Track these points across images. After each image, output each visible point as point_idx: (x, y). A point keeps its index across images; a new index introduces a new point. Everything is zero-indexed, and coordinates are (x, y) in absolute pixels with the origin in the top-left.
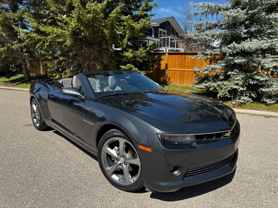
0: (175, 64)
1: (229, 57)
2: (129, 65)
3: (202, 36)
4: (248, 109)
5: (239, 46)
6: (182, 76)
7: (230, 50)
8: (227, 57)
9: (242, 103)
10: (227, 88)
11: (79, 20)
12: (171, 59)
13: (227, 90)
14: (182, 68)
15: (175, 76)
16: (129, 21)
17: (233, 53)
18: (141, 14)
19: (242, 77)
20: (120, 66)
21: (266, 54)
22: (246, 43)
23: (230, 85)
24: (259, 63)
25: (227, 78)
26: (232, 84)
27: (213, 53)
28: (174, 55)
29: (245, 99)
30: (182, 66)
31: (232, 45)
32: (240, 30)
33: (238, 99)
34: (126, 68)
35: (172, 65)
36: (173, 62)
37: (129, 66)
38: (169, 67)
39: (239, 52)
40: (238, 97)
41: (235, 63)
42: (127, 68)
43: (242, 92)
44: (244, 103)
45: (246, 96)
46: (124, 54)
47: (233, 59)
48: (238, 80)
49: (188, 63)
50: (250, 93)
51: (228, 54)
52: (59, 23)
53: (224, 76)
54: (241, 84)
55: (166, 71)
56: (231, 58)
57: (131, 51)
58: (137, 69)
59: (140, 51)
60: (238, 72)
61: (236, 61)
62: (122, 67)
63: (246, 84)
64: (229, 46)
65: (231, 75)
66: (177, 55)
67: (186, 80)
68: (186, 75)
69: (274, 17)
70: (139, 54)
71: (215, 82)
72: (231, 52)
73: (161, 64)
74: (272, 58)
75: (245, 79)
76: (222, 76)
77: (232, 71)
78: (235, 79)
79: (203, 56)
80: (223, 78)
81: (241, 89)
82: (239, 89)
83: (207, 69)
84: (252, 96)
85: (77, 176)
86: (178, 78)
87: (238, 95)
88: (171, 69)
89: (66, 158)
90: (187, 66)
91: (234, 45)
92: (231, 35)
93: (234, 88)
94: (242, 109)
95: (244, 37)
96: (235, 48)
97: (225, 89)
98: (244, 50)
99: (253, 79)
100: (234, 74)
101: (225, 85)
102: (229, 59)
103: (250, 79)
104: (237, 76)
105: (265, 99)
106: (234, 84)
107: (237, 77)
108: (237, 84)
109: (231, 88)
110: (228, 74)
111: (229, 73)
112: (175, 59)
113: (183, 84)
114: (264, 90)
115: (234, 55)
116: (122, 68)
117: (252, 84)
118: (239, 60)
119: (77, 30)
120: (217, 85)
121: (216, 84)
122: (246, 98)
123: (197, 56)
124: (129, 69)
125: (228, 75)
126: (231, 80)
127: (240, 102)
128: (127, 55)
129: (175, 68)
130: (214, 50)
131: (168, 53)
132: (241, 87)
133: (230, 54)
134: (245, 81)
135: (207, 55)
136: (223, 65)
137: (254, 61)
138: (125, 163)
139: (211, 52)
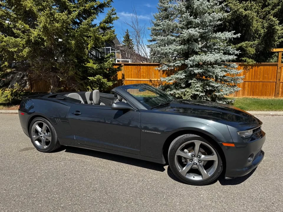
0: (132, 74)
1: (190, 68)
2: (98, 76)
5: (197, 58)
7: (191, 62)
12: (127, 70)
13: (190, 96)
14: (138, 78)
16: (96, 32)
17: (193, 65)
18: (104, 26)
20: (88, 77)
21: (214, 65)
22: (202, 56)
23: (190, 92)
24: (214, 73)
25: (188, 85)
26: (193, 90)
27: (176, 65)
28: (129, 66)
30: (138, 76)
31: (193, 58)
35: (129, 75)
36: (129, 72)
38: (125, 77)
42: (95, 79)
46: (87, 65)
48: (197, 87)
49: (143, 73)
50: (206, 97)
53: (185, 84)
54: (201, 90)
55: (124, 81)
57: (92, 61)
58: (106, 80)
60: (196, 80)
61: (195, 71)
63: (204, 90)
64: (190, 59)
65: (192, 83)
69: (219, 37)
70: (107, 65)
71: (178, 89)
73: (118, 74)
74: (219, 68)
75: (203, 86)
76: (183, 84)
77: (192, 80)
78: (195, 87)
80: (184, 86)
81: (202, 94)
83: (172, 78)
84: (208, 99)
85: (146, 184)
88: (127, 79)
89: (116, 172)
93: (196, 93)
97: (188, 95)
99: (209, 86)
101: (188, 92)
102: (190, 70)
103: (207, 86)
104: (196, 83)
105: (218, 101)
107: (196, 85)
108: (197, 91)
109: (193, 94)
112: (131, 70)
114: (217, 94)
116: (90, 79)
117: (209, 89)
118: (197, 71)
119: (39, 39)
120: (181, 93)
121: (180, 91)
123: (162, 68)
124: (97, 79)
125: (189, 83)
126: (192, 87)
128: (90, 66)
129: (132, 78)
130: (176, 62)
131: (124, 64)
132: (201, 93)
133: (191, 66)
134: (204, 88)
135: (170, 66)
136: (184, 74)
137: (209, 71)
138: (200, 162)
139: (174, 64)
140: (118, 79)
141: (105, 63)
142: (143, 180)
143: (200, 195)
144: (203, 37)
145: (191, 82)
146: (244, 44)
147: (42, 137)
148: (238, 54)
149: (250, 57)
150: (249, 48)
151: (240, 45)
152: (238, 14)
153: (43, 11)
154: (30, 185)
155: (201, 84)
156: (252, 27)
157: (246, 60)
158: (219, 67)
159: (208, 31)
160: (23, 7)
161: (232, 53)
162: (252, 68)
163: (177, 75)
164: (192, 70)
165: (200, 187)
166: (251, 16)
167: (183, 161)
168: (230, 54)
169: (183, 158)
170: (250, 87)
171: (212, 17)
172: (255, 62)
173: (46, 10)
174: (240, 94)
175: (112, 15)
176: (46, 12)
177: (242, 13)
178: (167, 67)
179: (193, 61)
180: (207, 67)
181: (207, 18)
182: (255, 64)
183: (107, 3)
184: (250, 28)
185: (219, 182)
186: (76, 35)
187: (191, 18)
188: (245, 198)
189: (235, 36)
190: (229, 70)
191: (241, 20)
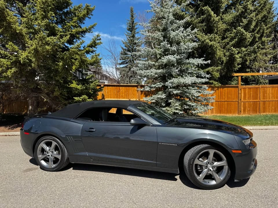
0: (111, 94)
1: (170, 89)
2: (84, 96)
5: (175, 80)
10: (170, 113)
14: (117, 98)
17: (172, 87)
20: (74, 98)
21: (189, 87)
23: (171, 110)
24: (190, 94)
25: (168, 105)
26: (173, 109)
28: (109, 87)
30: (117, 96)
31: (172, 80)
34: (80, 99)
35: (108, 95)
36: (108, 93)
38: (105, 98)
41: (174, 94)
46: (71, 86)
48: (176, 106)
51: (169, 87)
53: (165, 104)
54: (179, 108)
57: (75, 82)
60: (175, 100)
65: (171, 103)
69: (192, 62)
70: (92, 86)
73: (98, 95)
75: (181, 105)
76: (164, 104)
77: (171, 100)
81: (181, 112)
88: (107, 99)
90: (122, 96)
93: (176, 112)
99: (187, 105)
100: (173, 102)
101: (168, 111)
104: (175, 103)
107: (175, 104)
108: (176, 109)
109: (174, 112)
111: (170, 101)
114: (194, 112)
116: (76, 99)
117: (186, 108)
123: (144, 89)
124: (82, 99)
125: (169, 103)
126: (172, 106)
128: (74, 87)
129: (111, 98)
130: (157, 84)
131: (104, 85)
133: (170, 87)
134: (182, 107)
135: (152, 87)
136: (164, 95)
137: (186, 92)
138: (213, 168)
139: (155, 85)
140: (98, 99)
141: (91, 84)
142: (162, 189)
143: (217, 197)
144: (179, 62)
146: (210, 69)
147: (49, 156)
148: (209, 78)
149: (215, 80)
150: (215, 73)
151: (208, 70)
152: (205, 44)
153: (36, 35)
154: (54, 202)
155: (179, 103)
156: (216, 55)
157: (213, 82)
158: (194, 88)
159: (183, 58)
160: (13, 29)
161: (203, 76)
162: (218, 89)
163: (158, 95)
164: (171, 91)
165: (213, 191)
166: (215, 46)
167: (199, 169)
168: (202, 78)
169: (198, 166)
170: (217, 106)
171: (187, 46)
172: (220, 85)
173: (39, 34)
174: (210, 112)
175: (97, 40)
176: (39, 35)
177: (208, 44)
178: (149, 88)
179: (172, 83)
180: (182, 88)
181: (183, 46)
182: (220, 86)
183: (89, 29)
184: (214, 56)
185: (227, 186)
186: (65, 57)
187: (168, 46)
188: (253, 196)
189: (206, 62)
190: (202, 91)
191: (208, 48)
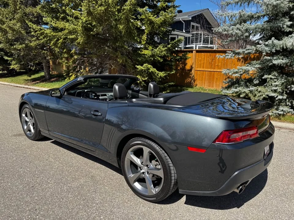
0: (204, 63)
1: (266, 57)
2: (146, 64)
3: (232, 30)
4: (288, 122)
6: (211, 77)
7: (267, 48)
8: (264, 57)
9: (280, 115)
10: (262, 95)
11: (89, 13)
12: (199, 58)
13: (262, 97)
14: (211, 68)
15: (203, 78)
16: (147, 13)
17: (271, 52)
18: (162, 5)
19: (282, 82)
20: (136, 66)
22: (290, 39)
23: (265, 91)
25: (263, 82)
26: (268, 90)
27: (246, 52)
28: (202, 53)
29: (284, 110)
30: (212, 66)
31: (270, 42)
32: (282, 22)
33: (276, 109)
34: (142, 68)
35: (200, 64)
36: (201, 61)
37: (146, 66)
38: (196, 67)
39: (279, 50)
40: (276, 107)
41: (274, 64)
43: (281, 101)
44: (283, 115)
45: (287, 105)
46: (143, 53)
47: (271, 60)
48: (276, 86)
49: (219, 62)
50: (292, 102)
52: (70, 17)
53: (259, 81)
54: (280, 90)
56: (269, 58)
58: (155, 69)
59: (159, 49)
60: (277, 75)
61: (275, 62)
62: (138, 67)
63: (286, 91)
64: (267, 43)
66: (206, 53)
67: (216, 82)
68: (216, 76)
71: (247, 86)
72: (269, 51)
73: (187, 63)
75: (285, 86)
77: (270, 74)
78: (273, 85)
79: (234, 55)
80: (257, 82)
81: (280, 97)
82: (277, 96)
83: (237, 71)
86: (206, 80)
87: (275, 104)
88: (199, 69)
90: (218, 65)
91: (273, 41)
92: (271, 29)
93: (270, 95)
94: (280, 122)
95: (288, 31)
96: (274, 45)
97: (259, 96)
98: (287, 48)
100: (271, 79)
101: (260, 92)
102: (266, 59)
104: (276, 80)
106: (272, 90)
107: (275, 82)
108: (275, 91)
109: (267, 95)
110: (263, 78)
111: (266, 76)
112: (204, 58)
113: (213, 87)
115: (272, 54)
118: (278, 61)
119: (89, 25)
120: (249, 91)
121: (248, 89)
122: (286, 109)
123: (226, 56)
124: (146, 69)
126: (268, 85)
127: (278, 114)
129: (204, 68)
130: (247, 48)
131: (196, 51)
132: (280, 95)
133: (267, 53)
134: (286, 88)
135: (238, 53)
139: (244, 50)
140: (186, 69)
145: (267, 78)
163: (248, 66)
164: (269, 60)
179: (272, 46)
